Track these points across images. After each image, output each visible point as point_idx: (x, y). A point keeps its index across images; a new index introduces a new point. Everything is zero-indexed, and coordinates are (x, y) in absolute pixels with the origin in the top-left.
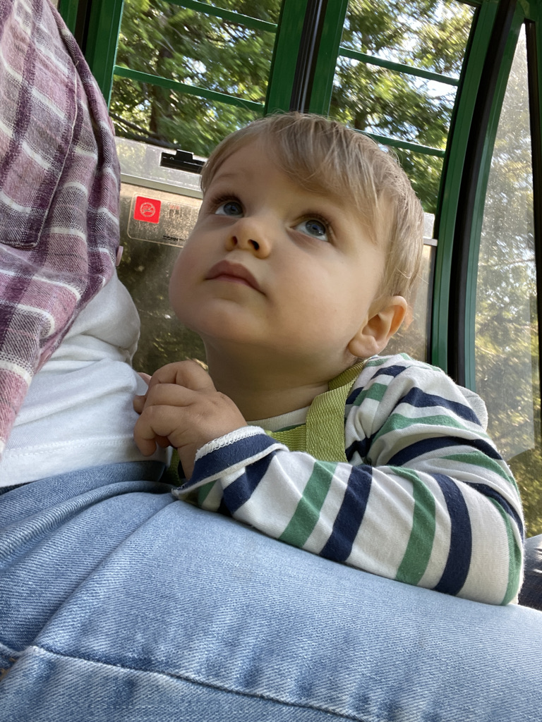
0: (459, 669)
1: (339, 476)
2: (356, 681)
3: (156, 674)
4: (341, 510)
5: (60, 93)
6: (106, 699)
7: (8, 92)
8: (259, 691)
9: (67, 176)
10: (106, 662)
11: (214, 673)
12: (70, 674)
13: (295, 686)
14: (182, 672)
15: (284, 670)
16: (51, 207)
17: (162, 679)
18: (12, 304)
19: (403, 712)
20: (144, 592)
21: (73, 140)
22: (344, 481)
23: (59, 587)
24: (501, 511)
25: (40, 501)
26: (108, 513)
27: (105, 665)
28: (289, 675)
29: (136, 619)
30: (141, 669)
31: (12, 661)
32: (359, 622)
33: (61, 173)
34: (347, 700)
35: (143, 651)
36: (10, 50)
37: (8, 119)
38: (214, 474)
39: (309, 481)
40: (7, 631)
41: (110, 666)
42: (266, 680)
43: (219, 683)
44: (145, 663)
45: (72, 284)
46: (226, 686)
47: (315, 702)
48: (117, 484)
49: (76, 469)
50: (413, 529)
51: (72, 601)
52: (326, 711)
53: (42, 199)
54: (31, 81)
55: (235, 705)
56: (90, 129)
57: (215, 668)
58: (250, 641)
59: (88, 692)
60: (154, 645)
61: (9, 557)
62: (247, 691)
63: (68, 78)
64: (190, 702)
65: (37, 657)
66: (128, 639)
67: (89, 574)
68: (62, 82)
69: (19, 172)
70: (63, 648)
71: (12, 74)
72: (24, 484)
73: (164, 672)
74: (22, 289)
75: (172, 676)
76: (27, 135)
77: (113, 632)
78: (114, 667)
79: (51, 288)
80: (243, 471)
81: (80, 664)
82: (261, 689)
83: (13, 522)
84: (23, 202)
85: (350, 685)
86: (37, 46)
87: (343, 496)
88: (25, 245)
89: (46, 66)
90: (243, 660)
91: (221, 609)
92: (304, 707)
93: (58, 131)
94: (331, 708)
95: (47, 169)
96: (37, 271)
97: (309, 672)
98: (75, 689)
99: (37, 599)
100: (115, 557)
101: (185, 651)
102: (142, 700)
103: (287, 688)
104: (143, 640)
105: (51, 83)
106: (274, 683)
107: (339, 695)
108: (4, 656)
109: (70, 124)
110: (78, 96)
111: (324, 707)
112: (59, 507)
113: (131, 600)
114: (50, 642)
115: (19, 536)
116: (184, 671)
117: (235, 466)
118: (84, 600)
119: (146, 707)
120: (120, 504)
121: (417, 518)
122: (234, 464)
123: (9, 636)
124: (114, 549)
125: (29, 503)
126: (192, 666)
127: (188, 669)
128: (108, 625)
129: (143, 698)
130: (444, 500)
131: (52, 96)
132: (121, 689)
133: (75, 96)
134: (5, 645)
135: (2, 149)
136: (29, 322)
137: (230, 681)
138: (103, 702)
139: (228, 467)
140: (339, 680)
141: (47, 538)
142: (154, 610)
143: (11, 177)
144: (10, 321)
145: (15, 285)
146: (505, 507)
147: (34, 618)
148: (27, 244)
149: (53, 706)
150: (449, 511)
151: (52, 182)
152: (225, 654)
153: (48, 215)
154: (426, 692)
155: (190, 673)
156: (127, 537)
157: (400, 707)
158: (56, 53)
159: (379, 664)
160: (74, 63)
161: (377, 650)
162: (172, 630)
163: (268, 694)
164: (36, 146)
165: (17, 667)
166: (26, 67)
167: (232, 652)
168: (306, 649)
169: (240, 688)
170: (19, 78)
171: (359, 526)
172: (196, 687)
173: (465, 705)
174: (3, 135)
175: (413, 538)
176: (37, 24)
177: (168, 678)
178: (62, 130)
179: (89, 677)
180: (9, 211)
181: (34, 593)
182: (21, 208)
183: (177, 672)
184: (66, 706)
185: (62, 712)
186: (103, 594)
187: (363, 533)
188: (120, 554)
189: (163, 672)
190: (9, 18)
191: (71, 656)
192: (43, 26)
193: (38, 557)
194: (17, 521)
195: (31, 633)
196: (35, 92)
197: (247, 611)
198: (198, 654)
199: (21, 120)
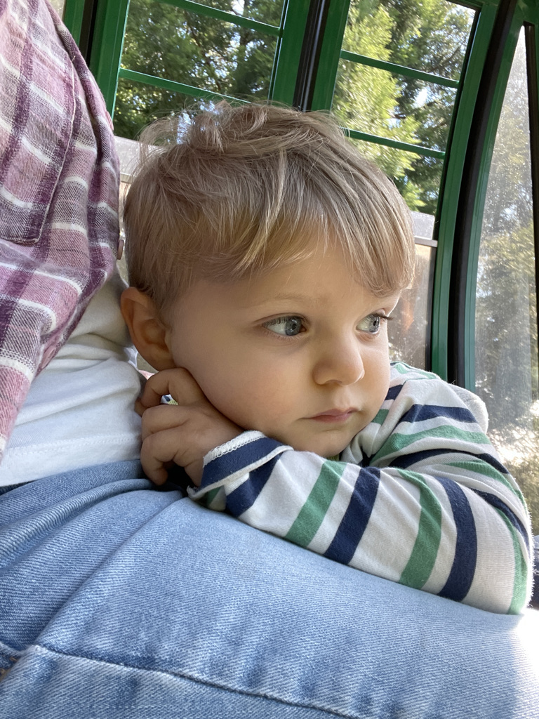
0: (461, 671)
1: (346, 478)
2: (359, 681)
3: (159, 673)
4: (346, 513)
5: (59, 88)
6: (108, 699)
7: (6, 88)
8: (262, 691)
9: (68, 170)
10: (109, 661)
11: (217, 672)
12: (72, 673)
13: (298, 686)
14: (186, 671)
15: (287, 670)
16: (52, 202)
17: (166, 677)
18: (13, 299)
19: (405, 714)
20: (148, 590)
21: (73, 135)
22: (351, 484)
23: (62, 585)
24: (508, 524)
25: (44, 499)
26: (113, 511)
27: (108, 664)
28: (292, 675)
29: (140, 617)
30: (144, 668)
31: (12, 661)
32: (361, 622)
33: (62, 168)
34: (350, 701)
35: (146, 649)
36: (7, 46)
37: (7, 115)
38: (217, 481)
39: (316, 484)
40: (9, 630)
41: (112, 665)
42: (270, 679)
43: (222, 683)
44: (148, 662)
45: (74, 278)
46: (230, 685)
47: (318, 702)
48: (122, 481)
49: (81, 467)
50: (418, 536)
51: (76, 598)
52: (329, 712)
53: (43, 194)
54: (28, 76)
55: (238, 704)
56: (89, 124)
57: (218, 667)
58: (254, 640)
59: (90, 692)
60: (158, 644)
61: (12, 555)
62: (251, 690)
63: (65, 73)
64: (193, 701)
65: (38, 656)
66: (131, 637)
67: (93, 571)
68: (60, 77)
69: (19, 167)
70: (66, 647)
71: (9, 69)
72: (28, 483)
73: (168, 671)
74: (23, 283)
75: (176, 675)
76: (26, 130)
77: (116, 630)
78: (117, 666)
79: (53, 282)
80: (246, 477)
81: (83, 663)
82: (265, 688)
83: (17, 520)
84: (24, 197)
85: (353, 685)
86: (33, 41)
87: (349, 500)
88: (27, 241)
89: (43, 61)
90: (247, 659)
91: (225, 607)
92: (307, 707)
93: (58, 125)
94: (334, 709)
95: (48, 164)
96: (39, 267)
97: (312, 672)
98: (77, 689)
99: (40, 598)
100: (119, 555)
101: (189, 650)
102: (145, 699)
103: (290, 688)
104: (147, 639)
105: (49, 78)
106: (277, 682)
107: (342, 696)
108: (4, 656)
109: (69, 119)
110: (75, 91)
111: (326, 708)
112: (63, 504)
113: (135, 598)
114: (53, 641)
115: (23, 533)
116: (188, 670)
117: (238, 473)
118: (88, 598)
119: (149, 707)
120: (125, 502)
121: (423, 525)
122: (237, 470)
123: (11, 635)
124: (119, 546)
125: (32, 501)
126: (196, 665)
127: (192, 668)
128: (111, 623)
129: (146, 698)
130: (451, 509)
131: (50, 91)
132: (124, 688)
133: (73, 90)
134: (7, 644)
135: (2, 144)
136: (31, 318)
137: (233, 681)
138: (105, 702)
139: (231, 474)
140: (342, 680)
141: (51, 535)
142: (158, 608)
143: (12, 173)
144: (11, 317)
145: (17, 279)
146: (512, 520)
147: (36, 617)
148: (29, 240)
149: (54, 707)
150: (455, 520)
151: (52, 177)
152: (228, 653)
153: (49, 210)
154: (428, 694)
155: (193, 672)
156: (133, 534)
157: (403, 709)
158: (53, 48)
159: (381, 665)
160: (71, 59)
161: (380, 651)
162: (177, 627)
163: (271, 693)
164: (36, 141)
165: (17, 667)
166: (23, 62)
167: (236, 652)
168: (308, 648)
169: (243, 688)
170: (17, 73)
171: (364, 530)
172: (199, 686)
173: (468, 707)
174: (2, 130)
175: (418, 545)
176: (33, 20)
177: (172, 677)
178: (62, 124)
179: (91, 676)
180: (10, 207)
181: (37, 592)
182: (23, 204)
183: (181, 671)
184: (67, 707)
185: (63, 713)
186: (107, 591)
187: (367, 537)
188: (125, 551)
189: (166, 671)
190: (4, 14)
191: (74, 655)
192: (39, 22)
193: (42, 555)
194: (20, 519)
195: (33, 632)
196: (33, 87)
197: (250, 610)
198: (201, 653)
199: (20, 116)
